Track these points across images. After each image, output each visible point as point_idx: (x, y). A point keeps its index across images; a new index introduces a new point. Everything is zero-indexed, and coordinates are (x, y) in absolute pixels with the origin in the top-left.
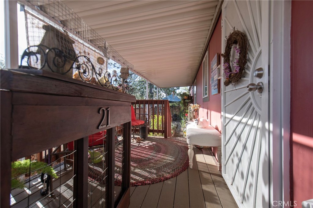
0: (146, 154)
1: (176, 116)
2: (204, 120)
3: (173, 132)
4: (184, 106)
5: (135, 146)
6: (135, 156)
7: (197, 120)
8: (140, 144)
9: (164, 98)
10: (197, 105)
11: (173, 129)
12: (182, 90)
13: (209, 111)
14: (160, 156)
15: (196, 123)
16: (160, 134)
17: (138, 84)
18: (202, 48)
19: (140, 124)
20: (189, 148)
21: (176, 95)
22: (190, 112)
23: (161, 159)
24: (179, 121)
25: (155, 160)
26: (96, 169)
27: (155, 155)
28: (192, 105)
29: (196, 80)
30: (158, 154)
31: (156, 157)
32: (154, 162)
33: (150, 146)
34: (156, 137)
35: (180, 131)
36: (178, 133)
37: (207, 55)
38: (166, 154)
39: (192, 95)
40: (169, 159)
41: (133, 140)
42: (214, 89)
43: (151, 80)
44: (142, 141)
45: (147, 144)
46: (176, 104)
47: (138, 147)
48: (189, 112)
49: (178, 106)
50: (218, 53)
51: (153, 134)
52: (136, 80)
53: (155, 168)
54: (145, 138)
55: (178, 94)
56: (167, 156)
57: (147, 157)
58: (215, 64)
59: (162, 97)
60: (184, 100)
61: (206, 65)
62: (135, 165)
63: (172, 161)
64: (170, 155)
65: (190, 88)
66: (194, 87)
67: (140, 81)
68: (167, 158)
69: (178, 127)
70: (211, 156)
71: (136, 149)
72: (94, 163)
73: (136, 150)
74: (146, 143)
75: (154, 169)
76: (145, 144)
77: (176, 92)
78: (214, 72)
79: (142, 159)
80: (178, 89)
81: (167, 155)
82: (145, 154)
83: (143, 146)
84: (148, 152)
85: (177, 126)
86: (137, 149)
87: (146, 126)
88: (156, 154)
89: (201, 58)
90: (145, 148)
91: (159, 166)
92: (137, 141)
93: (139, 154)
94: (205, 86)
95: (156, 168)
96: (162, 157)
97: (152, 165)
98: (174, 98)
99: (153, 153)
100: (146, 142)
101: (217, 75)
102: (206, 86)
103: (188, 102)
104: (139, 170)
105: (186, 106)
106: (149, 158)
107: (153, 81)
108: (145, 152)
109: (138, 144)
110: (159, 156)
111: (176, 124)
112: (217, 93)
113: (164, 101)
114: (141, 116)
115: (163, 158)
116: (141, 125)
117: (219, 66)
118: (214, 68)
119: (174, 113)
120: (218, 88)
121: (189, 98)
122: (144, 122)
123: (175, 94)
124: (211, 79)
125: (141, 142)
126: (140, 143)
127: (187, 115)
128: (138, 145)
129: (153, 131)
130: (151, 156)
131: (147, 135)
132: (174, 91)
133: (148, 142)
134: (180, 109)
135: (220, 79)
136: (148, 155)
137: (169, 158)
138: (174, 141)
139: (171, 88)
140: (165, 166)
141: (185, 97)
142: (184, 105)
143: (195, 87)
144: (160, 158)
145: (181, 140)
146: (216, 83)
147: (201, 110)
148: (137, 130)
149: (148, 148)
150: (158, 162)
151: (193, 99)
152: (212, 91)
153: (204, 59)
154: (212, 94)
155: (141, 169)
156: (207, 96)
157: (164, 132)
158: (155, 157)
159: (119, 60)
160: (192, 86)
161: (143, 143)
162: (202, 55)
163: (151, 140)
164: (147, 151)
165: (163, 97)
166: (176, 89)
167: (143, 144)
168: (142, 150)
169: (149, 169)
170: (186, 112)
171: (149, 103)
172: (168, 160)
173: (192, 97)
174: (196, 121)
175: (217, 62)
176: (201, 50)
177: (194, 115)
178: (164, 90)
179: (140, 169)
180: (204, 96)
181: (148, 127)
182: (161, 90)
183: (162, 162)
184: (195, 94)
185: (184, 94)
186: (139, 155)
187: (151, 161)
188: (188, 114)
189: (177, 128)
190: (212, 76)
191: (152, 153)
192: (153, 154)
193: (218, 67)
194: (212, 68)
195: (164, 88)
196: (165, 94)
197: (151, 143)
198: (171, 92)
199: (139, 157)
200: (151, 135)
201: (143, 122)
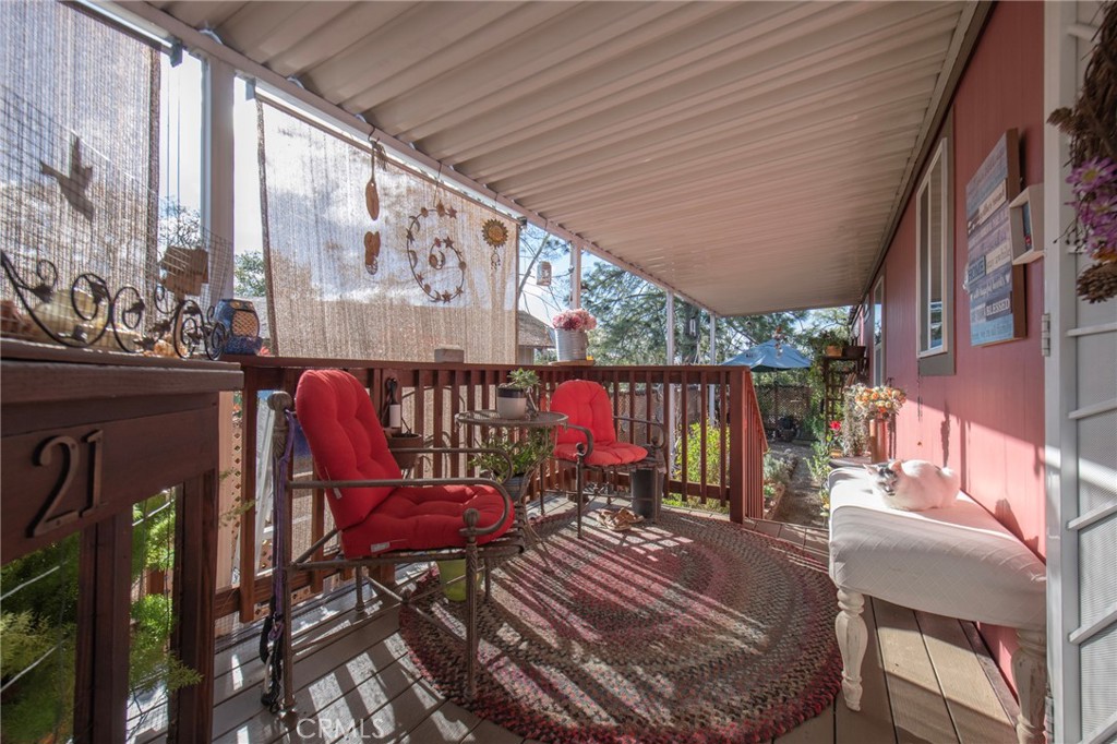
0: (645, 590)
1: (792, 426)
2: (925, 469)
3: (773, 490)
4: (824, 385)
5: (608, 543)
6: (600, 591)
7: (889, 472)
8: (629, 538)
9: (740, 352)
10: (885, 389)
11: (776, 478)
12: (819, 321)
13: (953, 420)
14: (702, 607)
15: (882, 484)
16: (712, 502)
17: (641, 306)
18: (913, 132)
19: (628, 458)
20: (840, 604)
21: (791, 341)
22: (850, 416)
23: (703, 625)
24: (805, 446)
25: (676, 625)
26: (451, 627)
27: (681, 600)
28: (861, 388)
29: (881, 280)
30: (696, 599)
31: (684, 610)
32: (672, 637)
33: (664, 554)
34: (693, 513)
35: (808, 486)
36: (797, 495)
37: (939, 163)
38: (730, 605)
39: (861, 343)
40: (741, 631)
41: (603, 518)
42: (989, 318)
43: (684, 291)
44: (639, 524)
45: (655, 542)
46: (793, 375)
47: (618, 550)
48: (846, 415)
49: (798, 384)
50: (1011, 134)
51: (684, 499)
52: (637, 291)
53: (671, 667)
54: (648, 513)
55: (799, 339)
56: (737, 613)
57: (647, 603)
58: (991, 189)
59: (732, 348)
60: (826, 361)
61: (937, 209)
62: (591, 636)
63: (754, 644)
64: (750, 613)
65: (854, 312)
66: (871, 308)
67: (649, 296)
68: (733, 625)
69: (795, 468)
70: (972, 655)
71: (608, 557)
72: (450, 601)
73: (608, 564)
74: (652, 540)
75: (667, 676)
76: (648, 541)
77: (792, 329)
78: (984, 232)
79: (624, 611)
80: (802, 317)
81: (736, 608)
82: (639, 587)
83: (638, 550)
84: (655, 580)
85: (796, 463)
86: (613, 560)
87: (654, 467)
88: (685, 594)
89: (906, 181)
90: (642, 560)
91: (692, 663)
92: (617, 526)
93: (614, 583)
94: (930, 303)
95: (678, 668)
96: (712, 614)
97: (659, 648)
98: (779, 354)
99: (675, 589)
100: (653, 532)
101: (1007, 245)
102: (936, 298)
103: (845, 370)
104: (604, 667)
105: (834, 387)
106: (651, 612)
107: (697, 293)
108: (639, 580)
109: (620, 535)
110: (699, 608)
111: (791, 455)
112: (1009, 334)
113: (728, 373)
114: (637, 426)
115: (713, 624)
116: (632, 463)
117: (1023, 197)
118: (987, 209)
119: (783, 410)
120: (1013, 309)
121: (850, 354)
122: (646, 453)
123: (785, 339)
124: (967, 267)
125: (633, 529)
126: (627, 532)
127: (836, 426)
128: (617, 542)
129: (684, 489)
130: (663, 600)
131: (660, 502)
132: (784, 328)
133: (661, 531)
134: (807, 396)
135: (1025, 266)
136: (652, 594)
137: (742, 629)
138: (773, 543)
139: (769, 313)
140: (719, 668)
141: (831, 352)
142: (825, 381)
143: (878, 309)
144: (702, 619)
145: (808, 538)
146: (1000, 283)
147: (907, 412)
148: (622, 481)
149: (654, 559)
150: (689, 639)
151: (868, 360)
152: (972, 324)
153: (927, 179)
154: (974, 342)
155: (611, 664)
156: (942, 348)
157: (729, 495)
158: (678, 611)
159: (561, 225)
160: (862, 302)
161: (639, 536)
162: (911, 165)
163: (674, 523)
164: (648, 577)
165: (737, 348)
166: (792, 317)
167: (639, 540)
168: (632, 570)
169: (645, 670)
170: (833, 413)
171: (666, 377)
172: (737, 637)
173: (864, 348)
174: (881, 473)
175: (1006, 175)
176: (905, 144)
177: (872, 434)
178: (742, 325)
179: (608, 664)
180: (924, 347)
181: (664, 470)
182: (730, 323)
183: (705, 641)
184: (878, 338)
185: (827, 338)
186: (615, 592)
187: (661, 627)
188: (845, 425)
189: (792, 473)
190: (974, 254)
191: (669, 587)
192: (670, 594)
193: (1015, 202)
194: (971, 214)
195: (743, 317)
196: (744, 339)
197: (671, 539)
198: (770, 331)
199: (613, 597)
200: (674, 505)
201: (643, 454)
